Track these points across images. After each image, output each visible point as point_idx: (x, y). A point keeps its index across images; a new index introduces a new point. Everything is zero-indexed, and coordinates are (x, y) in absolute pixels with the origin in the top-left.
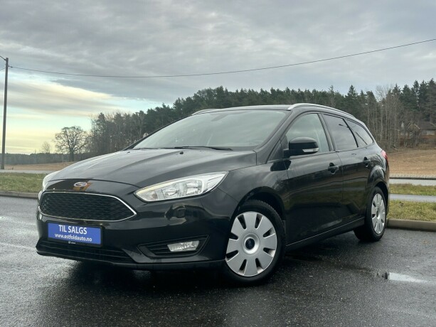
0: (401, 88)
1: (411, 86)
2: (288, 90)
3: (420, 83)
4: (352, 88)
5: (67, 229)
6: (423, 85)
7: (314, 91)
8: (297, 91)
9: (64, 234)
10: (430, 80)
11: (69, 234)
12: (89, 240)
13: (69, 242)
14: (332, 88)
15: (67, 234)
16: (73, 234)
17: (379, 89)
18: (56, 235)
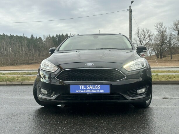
0: (52, 36)
1: (55, 36)
2: (4, 34)
3: (58, 35)
4: (32, 35)
5: (86, 87)
6: (59, 36)
7: (17, 35)
8: (10, 35)
9: (83, 90)
10: (62, 34)
11: (88, 90)
12: (102, 91)
13: (88, 94)
14: (24, 34)
15: (86, 90)
16: (90, 89)
17: (44, 36)
18: (77, 91)
